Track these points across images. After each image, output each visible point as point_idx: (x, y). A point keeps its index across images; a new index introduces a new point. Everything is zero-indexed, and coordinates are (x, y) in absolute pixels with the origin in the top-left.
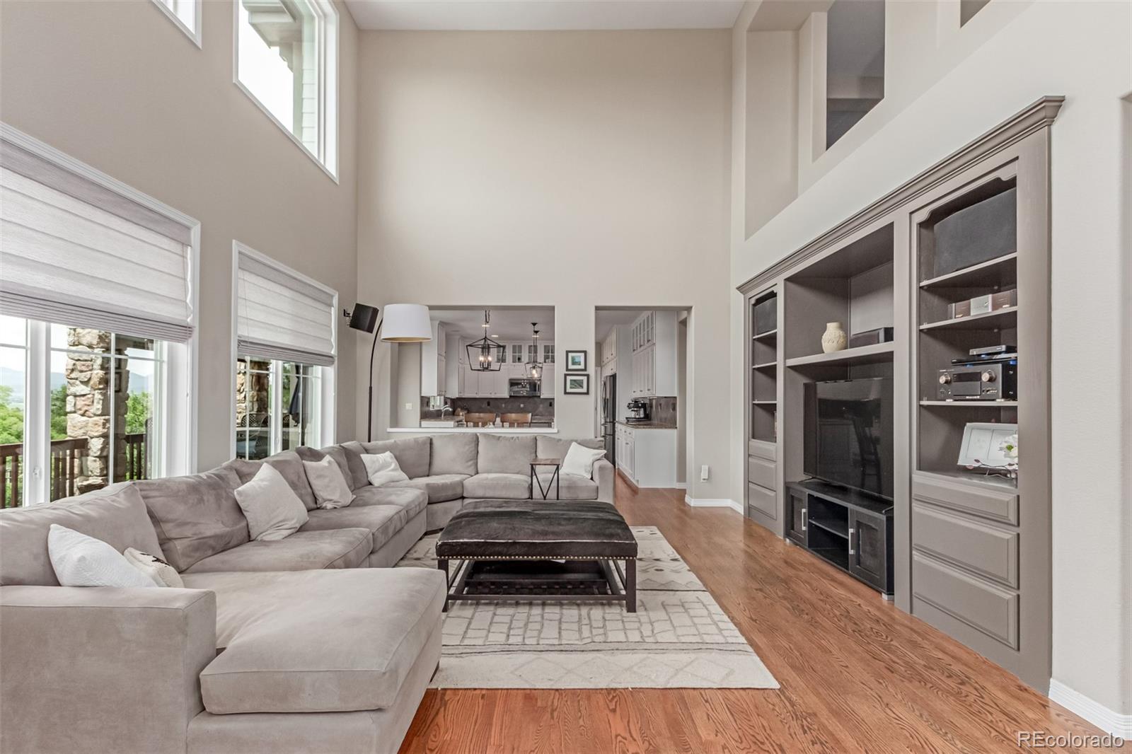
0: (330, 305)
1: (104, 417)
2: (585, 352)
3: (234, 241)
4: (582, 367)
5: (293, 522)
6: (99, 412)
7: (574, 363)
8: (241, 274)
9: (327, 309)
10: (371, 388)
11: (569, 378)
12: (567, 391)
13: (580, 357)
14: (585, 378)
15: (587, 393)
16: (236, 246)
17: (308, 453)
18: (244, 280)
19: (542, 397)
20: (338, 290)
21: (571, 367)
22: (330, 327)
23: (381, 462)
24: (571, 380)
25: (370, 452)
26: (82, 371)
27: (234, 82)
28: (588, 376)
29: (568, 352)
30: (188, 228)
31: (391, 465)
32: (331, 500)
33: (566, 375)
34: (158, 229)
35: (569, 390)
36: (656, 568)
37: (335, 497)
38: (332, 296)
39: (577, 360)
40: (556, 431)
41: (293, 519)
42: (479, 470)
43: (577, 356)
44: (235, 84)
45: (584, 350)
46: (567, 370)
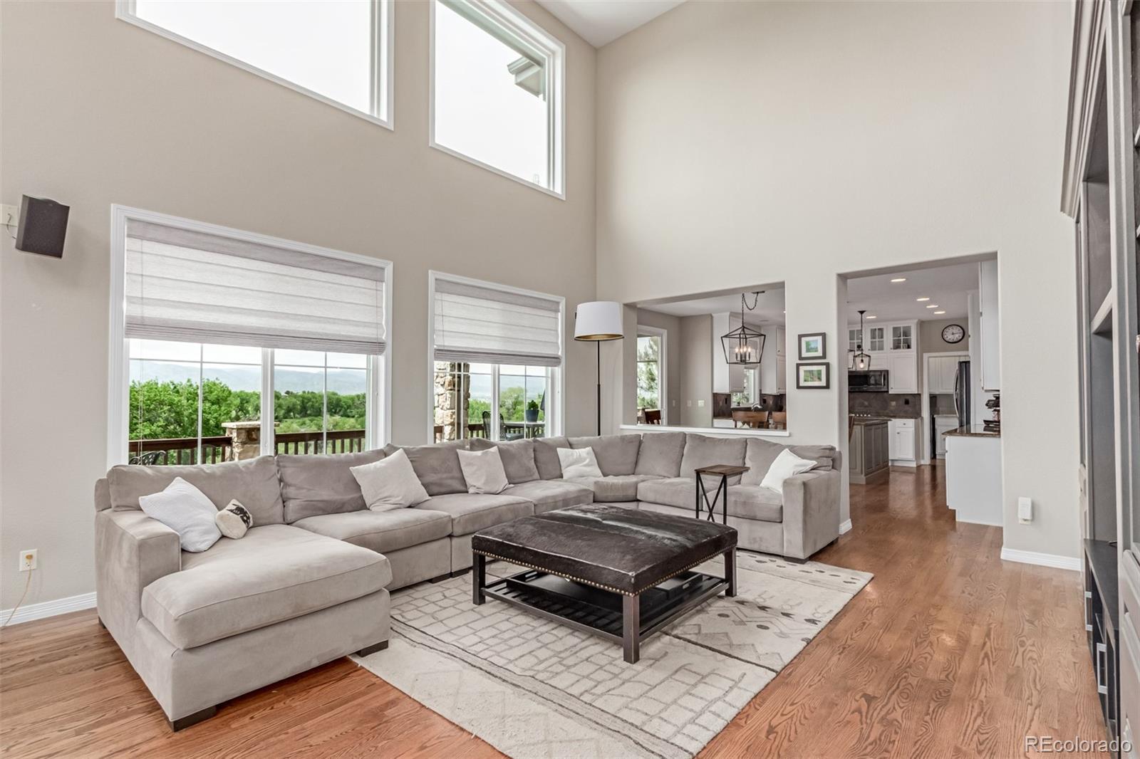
0: (557, 311)
1: (451, 411)
2: (824, 335)
3: (430, 271)
4: (820, 353)
5: (397, 499)
6: (448, 407)
7: (808, 350)
8: (438, 296)
9: (553, 315)
10: (599, 386)
11: (802, 369)
12: (801, 385)
13: (817, 340)
14: (823, 368)
15: (827, 387)
16: (432, 275)
17: (477, 444)
18: (442, 300)
19: (890, 393)
20: (563, 296)
21: (804, 354)
22: (557, 331)
23: (575, 457)
24: (805, 371)
25: (574, 447)
26: (442, 377)
27: (430, 145)
28: (828, 365)
29: (800, 337)
30: (383, 269)
31: (585, 459)
32: (475, 486)
33: (798, 366)
34: (352, 274)
35: (802, 383)
36: (759, 624)
37: (478, 484)
38: (558, 303)
39: (813, 346)
40: (788, 435)
41: (398, 496)
42: (681, 475)
43: (813, 341)
44: (431, 147)
45: (823, 332)
46: (801, 358)
